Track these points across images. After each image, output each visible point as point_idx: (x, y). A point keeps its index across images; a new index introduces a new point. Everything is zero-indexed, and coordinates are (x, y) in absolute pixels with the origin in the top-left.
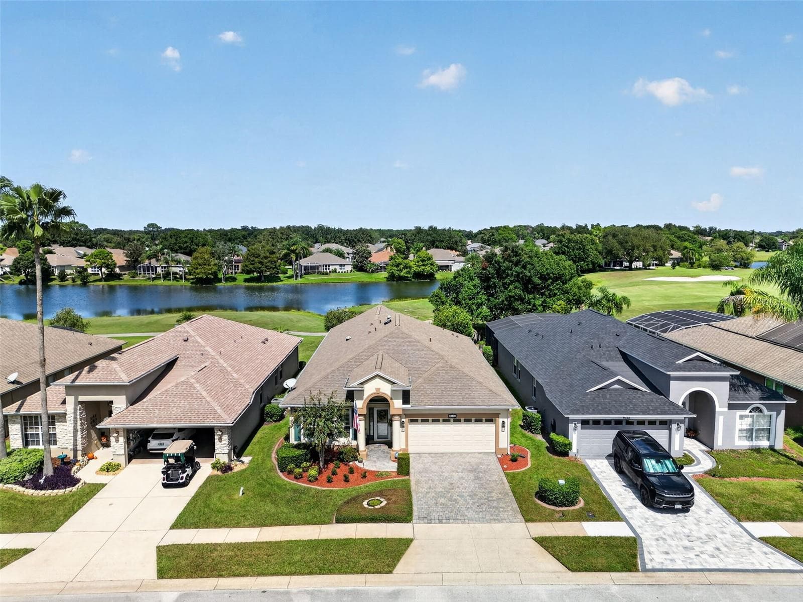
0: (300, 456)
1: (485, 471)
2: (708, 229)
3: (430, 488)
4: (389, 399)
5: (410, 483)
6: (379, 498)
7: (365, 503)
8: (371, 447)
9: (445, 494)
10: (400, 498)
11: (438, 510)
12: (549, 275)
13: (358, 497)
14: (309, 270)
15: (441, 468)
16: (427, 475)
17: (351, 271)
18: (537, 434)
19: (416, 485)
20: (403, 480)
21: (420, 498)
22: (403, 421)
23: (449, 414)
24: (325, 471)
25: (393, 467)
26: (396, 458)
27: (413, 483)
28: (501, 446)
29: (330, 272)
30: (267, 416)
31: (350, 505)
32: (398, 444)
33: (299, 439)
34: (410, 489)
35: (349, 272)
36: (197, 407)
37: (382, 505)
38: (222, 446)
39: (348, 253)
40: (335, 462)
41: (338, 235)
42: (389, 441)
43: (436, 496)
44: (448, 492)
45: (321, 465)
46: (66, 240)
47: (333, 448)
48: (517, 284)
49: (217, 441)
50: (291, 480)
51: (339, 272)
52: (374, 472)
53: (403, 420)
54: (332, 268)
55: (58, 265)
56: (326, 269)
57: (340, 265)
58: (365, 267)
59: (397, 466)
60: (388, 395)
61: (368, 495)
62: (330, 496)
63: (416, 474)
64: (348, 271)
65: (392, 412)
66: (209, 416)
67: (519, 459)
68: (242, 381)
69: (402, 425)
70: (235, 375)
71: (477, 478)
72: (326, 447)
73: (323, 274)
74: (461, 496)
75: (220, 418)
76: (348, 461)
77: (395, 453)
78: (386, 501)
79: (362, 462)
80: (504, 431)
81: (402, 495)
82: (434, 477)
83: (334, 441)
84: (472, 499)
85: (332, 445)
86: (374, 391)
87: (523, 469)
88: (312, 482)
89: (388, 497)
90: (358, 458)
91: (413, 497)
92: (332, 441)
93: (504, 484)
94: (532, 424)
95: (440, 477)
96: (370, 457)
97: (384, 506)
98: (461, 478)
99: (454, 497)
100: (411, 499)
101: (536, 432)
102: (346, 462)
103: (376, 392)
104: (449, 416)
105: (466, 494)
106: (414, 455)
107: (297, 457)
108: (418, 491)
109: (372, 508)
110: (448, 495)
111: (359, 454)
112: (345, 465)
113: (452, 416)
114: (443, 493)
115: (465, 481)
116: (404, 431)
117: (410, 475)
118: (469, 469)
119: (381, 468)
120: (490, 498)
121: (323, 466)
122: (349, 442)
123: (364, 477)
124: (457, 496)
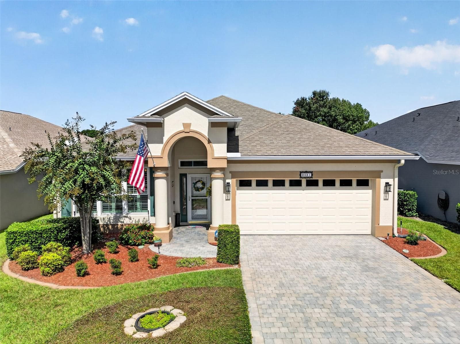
1: (373, 258)
3: (282, 285)
4: (205, 142)
5: (240, 277)
6: (168, 308)
8: (182, 229)
9: (317, 298)
10: (220, 307)
12: (350, 116)
13: (119, 305)
15: (294, 254)
16: (273, 264)
18: (413, 216)
19: (253, 280)
20: (227, 272)
21: (263, 307)
23: (301, 172)
24: (86, 258)
25: (210, 252)
26: (216, 239)
27: (246, 278)
28: (382, 223)
32: (221, 217)
34: (242, 289)
37: (173, 327)
42: (209, 222)
43: (300, 303)
45: (84, 247)
52: (176, 259)
53: (228, 181)
59: (217, 251)
60: (203, 136)
62: (61, 305)
63: (250, 263)
65: (211, 164)
67: (421, 242)
68: (16, 150)
69: (227, 188)
72: (110, 227)
76: (135, 245)
77: (215, 231)
78: (184, 315)
79: (159, 245)
80: (388, 200)
81: (223, 300)
82: (285, 267)
83: (122, 217)
84: (386, 311)
85: (120, 223)
86: (182, 128)
87: (437, 255)
88: (47, 275)
89: (191, 305)
90: (154, 238)
91: (249, 305)
92: (120, 217)
93: (428, 279)
94: (405, 203)
95: (297, 267)
96: (175, 239)
97: (176, 330)
98: (336, 268)
99: (343, 307)
100: (245, 309)
101: (412, 214)
102: (132, 245)
103: (183, 129)
104: (300, 175)
105: (366, 300)
106: (245, 237)
107: (41, 234)
108: (258, 293)
109: (144, 335)
110: (326, 301)
111: (156, 234)
112: (129, 249)
113: (306, 174)
114: (313, 297)
115: (347, 274)
116: (229, 198)
117: (240, 263)
118: (344, 255)
119: (190, 253)
120: (429, 310)
121: (87, 250)
122: (144, 218)
123: (154, 265)
124: (348, 305)
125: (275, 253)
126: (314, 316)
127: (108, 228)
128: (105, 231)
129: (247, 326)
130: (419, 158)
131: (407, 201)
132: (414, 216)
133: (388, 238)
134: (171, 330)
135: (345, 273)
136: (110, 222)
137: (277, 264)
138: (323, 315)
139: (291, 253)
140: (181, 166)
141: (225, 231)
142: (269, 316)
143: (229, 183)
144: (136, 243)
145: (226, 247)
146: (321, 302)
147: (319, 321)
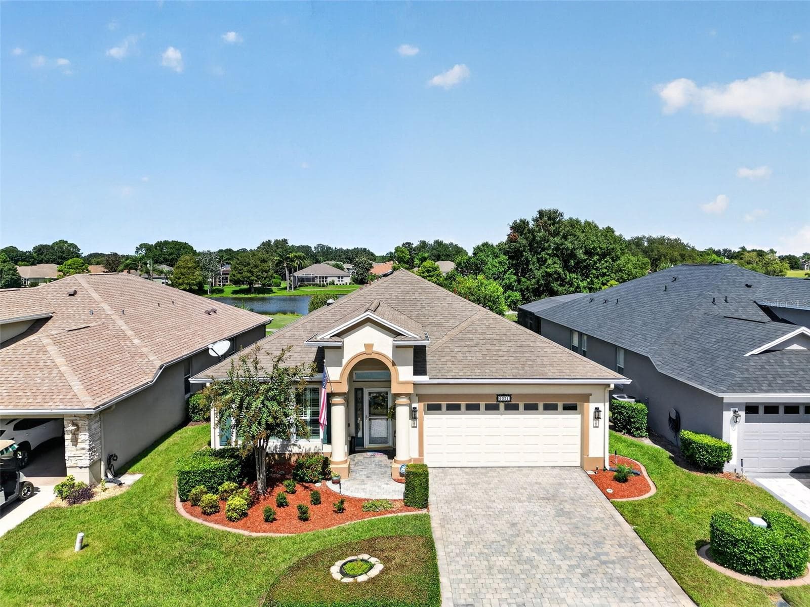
0: (219, 469)
1: (572, 499)
2: (722, 250)
3: (471, 532)
4: (389, 365)
5: (429, 523)
6: (366, 557)
7: (335, 570)
8: (358, 457)
9: (504, 546)
10: (412, 555)
11: (496, 586)
12: (596, 249)
13: (320, 553)
14: (302, 282)
15: (487, 494)
16: (464, 507)
17: (350, 284)
18: (641, 436)
19: (443, 527)
20: (416, 517)
21: (451, 555)
22: (415, 408)
23: (498, 395)
24: (264, 499)
25: (396, 491)
26: (401, 475)
27: (435, 524)
28: (593, 454)
29: (327, 284)
30: (193, 412)
31: (300, 574)
32: (406, 451)
33: (228, 441)
34: (431, 538)
35: (348, 284)
36: (39, 381)
37: (373, 573)
38: (79, 453)
39: (347, 269)
40: (286, 483)
41: (338, 254)
42: (390, 447)
43: (486, 551)
44: (511, 543)
45: (259, 487)
46: (51, 258)
47: (290, 459)
48: (556, 259)
49: (68, 443)
50: (196, 516)
51: (337, 284)
52: (361, 500)
53: (414, 405)
54: (329, 280)
55: (31, 277)
56: (323, 281)
57: (339, 277)
58: (365, 280)
59: (403, 490)
60: (387, 358)
61: (345, 549)
62: (263, 552)
63: (440, 505)
64: (346, 283)
65: (395, 389)
66: (54, 397)
67: (632, 477)
68: (145, 350)
69: (413, 411)
70: (136, 341)
71: (561, 513)
72: (276, 457)
73: (320, 286)
74: (540, 552)
75: (74, 400)
76: (311, 482)
77: (399, 466)
78: (381, 563)
79: (338, 482)
80: (598, 427)
81: (415, 549)
82: (477, 511)
83: (290, 445)
84: (565, 558)
85: (287, 453)
86: (363, 349)
87: (644, 496)
88: (234, 521)
89: (386, 554)
90: (332, 474)
91: (437, 553)
92: (287, 445)
93: (620, 525)
94: (632, 420)
95: (489, 511)
96: (354, 473)
97: (377, 576)
98: (529, 513)
99: (526, 554)
100: (434, 558)
101: (641, 434)
102: (308, 483)
103: (365, 350)
104: (498, 398)
105: (548, 548)
106: (434, 471)
107: (214, 472)
108: (447, 541)
109: (351, 580)
110: (511, 549)
111: (333, 468)
112: (306, 488)
113: (504, 397)
114: (500, 545)
115: (539, 519)
116: (415, 426)
117: (429, 507)
118: (541, 496)
119: (374, 493)
120: (604, 558)
121: (262, 489)
122: (316, 447)
123: (340, 510)
124: (531, 553)
125: (467, 494)
126: (497, 564)
127: (274, 458)
128: (270, 461)
129: (436, 573)
131: (635, 418)
132: (644, 437)
133: (597, 472)
134: (373, 576)
135: (537, 518)
136: (276, 451)
137: (467, 508)
138: (506, 563)
139: (485, 493)
140: (356, 379)
141: (413, 473)
142: (457, 564)
143: (416, 408)
144: (313, 480)
145: (415, 490)
146: (505, 550)
147: (500, 568)
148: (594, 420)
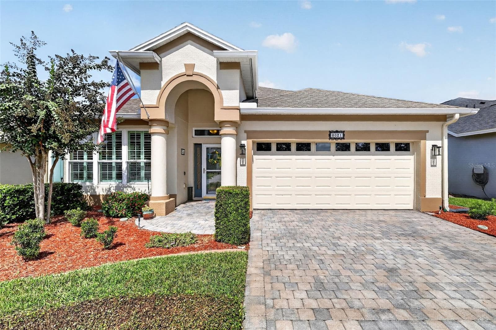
3: (320, 286)
4: (213, 89)
5: (244, 267)
15: (328, 230)
16: (299, 245)
23: (330, 132)
28: (429, 194)
53: (242, 142)
60: (211, 81)
65: (219, 116)
69: (241, 150)
76: (118, 217)
80: (435, 166)
86: (183, 70)
90: (143, 208)
95: (338, 250)
103: (185, 71)
104: (330, 135)
113: (337, 134)
116: (244, 164)
117: (250, 243)
125: (301, 230)
130: (477, 112)
133: (440, 212)
137: (306, 245)
139: (323, 229)
140: (195, 135)
141: (226, 192)
143: (244, 145)
144: (119, 213)
145: (228, 217)
148: (431, 159)
